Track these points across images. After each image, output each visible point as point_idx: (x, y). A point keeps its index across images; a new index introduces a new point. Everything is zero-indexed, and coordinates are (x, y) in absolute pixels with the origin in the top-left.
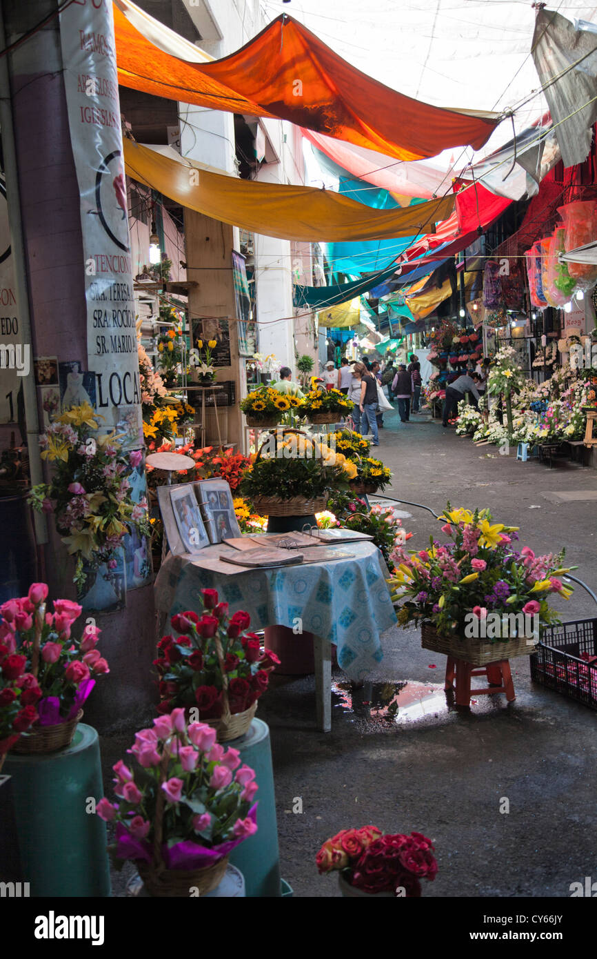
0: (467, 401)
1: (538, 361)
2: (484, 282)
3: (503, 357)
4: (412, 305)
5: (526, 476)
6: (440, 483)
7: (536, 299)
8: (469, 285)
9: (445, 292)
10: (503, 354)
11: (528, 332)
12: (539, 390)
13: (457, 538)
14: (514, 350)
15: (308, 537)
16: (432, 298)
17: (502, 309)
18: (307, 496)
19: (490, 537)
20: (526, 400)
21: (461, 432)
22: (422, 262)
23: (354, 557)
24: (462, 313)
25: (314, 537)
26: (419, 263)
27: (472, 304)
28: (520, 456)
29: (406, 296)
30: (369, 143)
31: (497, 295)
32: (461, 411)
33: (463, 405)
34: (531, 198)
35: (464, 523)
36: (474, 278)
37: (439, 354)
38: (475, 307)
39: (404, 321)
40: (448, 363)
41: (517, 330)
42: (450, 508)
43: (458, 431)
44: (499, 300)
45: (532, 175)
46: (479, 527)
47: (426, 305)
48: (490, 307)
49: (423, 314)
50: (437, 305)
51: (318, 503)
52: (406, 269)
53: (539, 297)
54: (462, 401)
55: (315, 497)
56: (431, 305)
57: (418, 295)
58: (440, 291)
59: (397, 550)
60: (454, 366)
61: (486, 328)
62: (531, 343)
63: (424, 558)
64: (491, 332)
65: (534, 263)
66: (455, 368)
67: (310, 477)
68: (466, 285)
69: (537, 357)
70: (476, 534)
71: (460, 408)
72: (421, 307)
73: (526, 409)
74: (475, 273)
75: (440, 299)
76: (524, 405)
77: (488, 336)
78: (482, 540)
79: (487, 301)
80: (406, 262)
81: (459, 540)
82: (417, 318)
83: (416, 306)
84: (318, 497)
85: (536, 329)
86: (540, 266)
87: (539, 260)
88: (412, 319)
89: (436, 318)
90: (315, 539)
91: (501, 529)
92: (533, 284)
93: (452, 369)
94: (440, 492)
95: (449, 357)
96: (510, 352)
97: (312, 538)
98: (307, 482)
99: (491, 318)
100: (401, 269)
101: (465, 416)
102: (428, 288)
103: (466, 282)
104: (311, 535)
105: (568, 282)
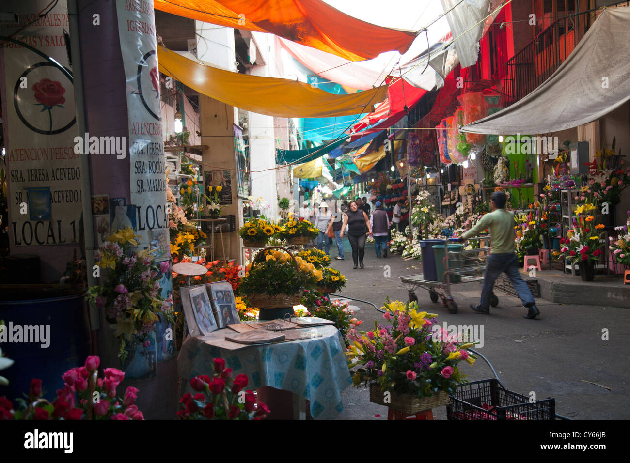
0: (398, 229)
1: (446, 201)
2: (408, 147)
3: (422, 198)
4: (358, 163)
6: (380, 286)
7: (443, 158)
8: (397, 150)
9: (381, 154)
10: (421, 196)
11: (438, 181)
12: (447, 221)
13: (394, 322)
14: (429, 194)
15: (289, 322)
16: (372, 158)
17: (420, 166)
18: (288, 293)
19: (418, 321)
20: (438, 228)
21: (394, 251)
22: (365, 133)
23: (322, 336)
24: (393, 169)
25: (293, 322)
26: (363, 134)
27: (400, 162)
29: (354, 157)
30: (329, 49)
31: (417, 156)
32: (393, 236)
33: (395, 232)
34: (439, 89)
35: (399, 311)
36: (401, 145)
37: (377, 196)
38: (402, 165)
39: (353, 174)
40: (384, 203)
41: (431, 180)
42: (388, 301)
43: (391, 250)
44: (418, 160)
45: (439, 73)
46: (410, 314)
47: (368, 163)
48: (412, 164)
49: (365, 170)
50: (376, 163)
51: (296, 299)
52: (354, 138)
53: (446, 157)
54: (394, 229)
55: (293, 294)
56: (372, 163)
57: (362, 156)
58: (377, 154)
59: (352, 331)
60: (388, 205)
61: (409, 179)
62: (441, 189)
63: (371, 336)
64: (413, 181)
65: (442, 134)
66: (388, 207)
67: (289, 280)
68: (395, 150)
69: (445, 198)
70: (407, 319)
71: (393, 234)
72: (364, 165)
73: (438, 235)
74: (401, 141)
75: (377, 159)
76: (437, 232)
77: (411, 184)
78: (412, 323)
79: (410, 160)
80: (354, 133)
81: (395, 324)
82: (362, 172)
83: (361, 164)
84: (295, 294)
85: (444, 179)
86: (445, 136)
87: (445, 131)
88: (358, 173)
89: (375, 172)
90: (293, 324)
91: (425, 316)
92: (441, 148)
93: (386, 207)
94: (380, 292)
95: (384, 199)
96: (426, 195)
97: (291, 323)
98: (287, 283)
99: (413, 172)
100: (350, 139)
101: (396, 240)
102: (369, 152)
103: (395, 147)
104: (290, 321)
105: (465, 147)
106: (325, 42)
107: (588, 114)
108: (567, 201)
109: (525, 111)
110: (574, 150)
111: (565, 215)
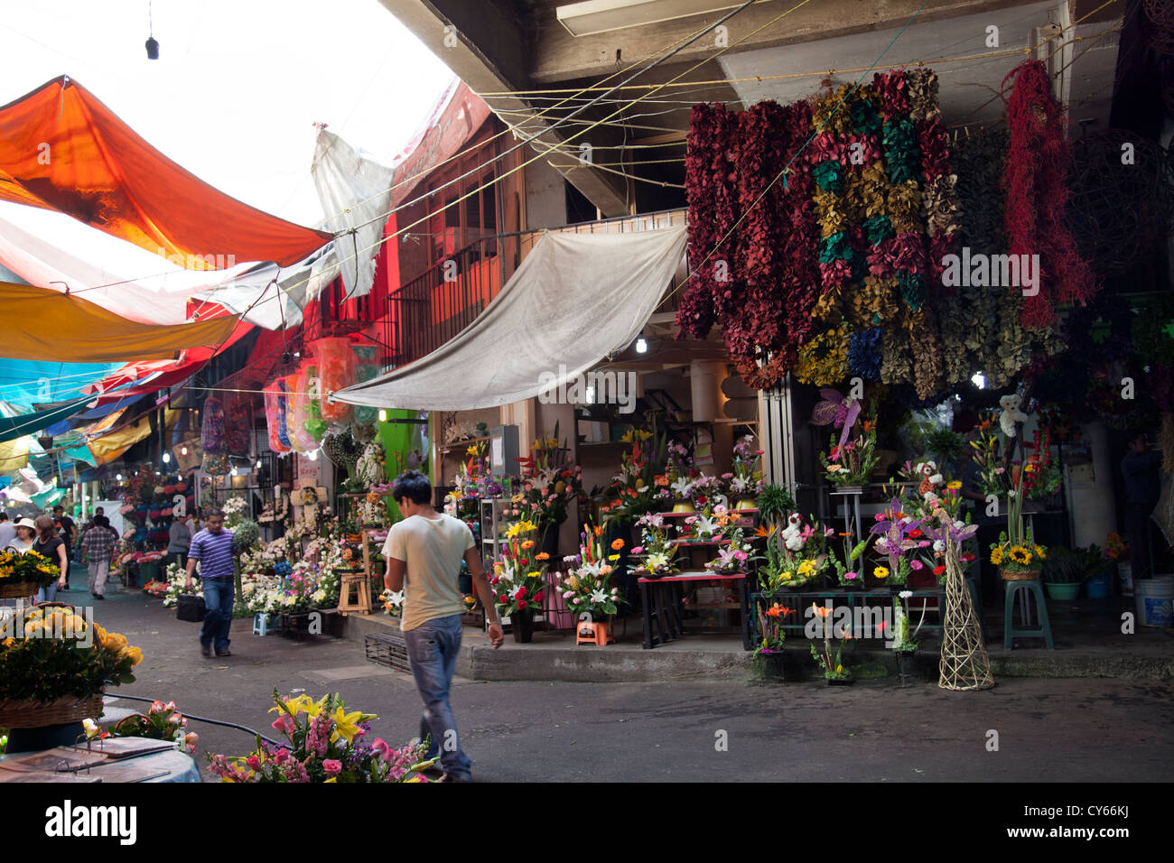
0: (180, 564)
1: (266, 516)
2: (204, 422)
3: (232, 510)
4: (96, 447)
5: (271, 653)
6: (164, 669)
7: (277, 443)
8: (171, 425)
9: (142, 430)
10: (231, 507)
11: (252, 482)
12: (270, 549)
13: (295, 736)
14: (245, 503)
15: (87, 752)
16: (122, 440)
17: (225, 454)
18: (79, 695)
19: (346, 730)
20: (254, 562)
21: (171, 603)
22: (128, 394)
23: (169, 773)
24: (166, 458)
25: (94, 751)
26: (123, 395)
27: (181, 448)
28: (257, 630)
29: (89, 436)
30: (151, 243)
31: (219, 437)
32: (170, 577)
33: (175, 570)
34: (292, 329)
35: (307, 714)
36: (178, 417)
37: (135, 507)
38: (184, 451)
39: (81, 466)
40: (148, 518)
41: (237, 480)
43: (166, 602)
44: (222, 443)
45: (296, 301)
46: (333, 717)
47: (114, 447)
48: (209, 451)
49: (108, 458)
50: (127, 448)
51: (92, 704)
52: (103, 401)
53: (281, 440)
54: (173, 565)
55: (91, 696)
56: (121, 447)
57: (106, 434)
58: (135, 430)
59: (218, 758)
60: (155, 521)
61: (199, 475)
62: (254, 494)
63: (254, 765)
64: (206, 481)
65: (275, 401)
66: (156, 524)
67: (84, 669)
68: (166, 425)
69: (265, 510)
70: (325, 728)
71: (171, 573)
72: (108, 450)
73: (254, 573)
74: (179, 412)
75: (133, 441)
76: (251, 568)
77: (202, 486)
78: (336, 734)
79: (206, 444)
80: (101, 393)
81: (299, 738)
82: (101, 462)
83: (102, 447)
84: (94, 695)
85: (263, 479)
86: (283, 407)
87: (282, 399)
88: (93, 463)
89: (122, 463)
90: (99, 755)
91: (358, 718)
92: (274, 426)
93: (152, 526)
94: (168, 680)
95: (149, 511)
96: (241, 505)
97: (93, 754)
98: (79, 675)
99: (210, 464)
100: (96, 402)
101: (177, 583)
102: (119, 426)
103: (167, 420)
104: (89, 750)
105: (319, 425)
106: (148, 232)
107: (530, 385)
108: (491, 516)
109: (435, 374)
110: (497, 437)
111: (486, 538)
